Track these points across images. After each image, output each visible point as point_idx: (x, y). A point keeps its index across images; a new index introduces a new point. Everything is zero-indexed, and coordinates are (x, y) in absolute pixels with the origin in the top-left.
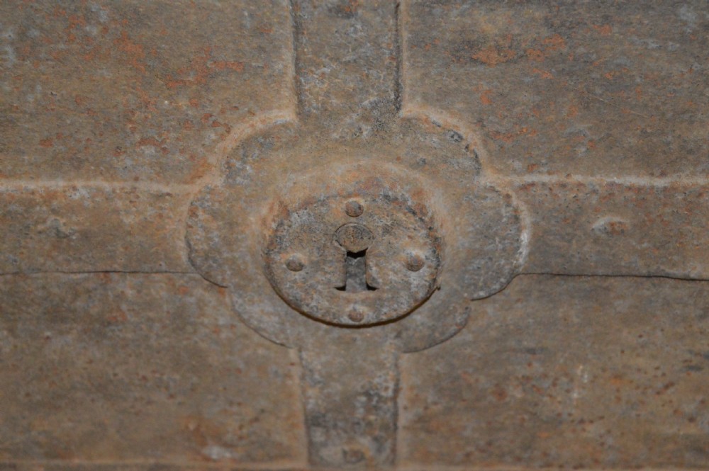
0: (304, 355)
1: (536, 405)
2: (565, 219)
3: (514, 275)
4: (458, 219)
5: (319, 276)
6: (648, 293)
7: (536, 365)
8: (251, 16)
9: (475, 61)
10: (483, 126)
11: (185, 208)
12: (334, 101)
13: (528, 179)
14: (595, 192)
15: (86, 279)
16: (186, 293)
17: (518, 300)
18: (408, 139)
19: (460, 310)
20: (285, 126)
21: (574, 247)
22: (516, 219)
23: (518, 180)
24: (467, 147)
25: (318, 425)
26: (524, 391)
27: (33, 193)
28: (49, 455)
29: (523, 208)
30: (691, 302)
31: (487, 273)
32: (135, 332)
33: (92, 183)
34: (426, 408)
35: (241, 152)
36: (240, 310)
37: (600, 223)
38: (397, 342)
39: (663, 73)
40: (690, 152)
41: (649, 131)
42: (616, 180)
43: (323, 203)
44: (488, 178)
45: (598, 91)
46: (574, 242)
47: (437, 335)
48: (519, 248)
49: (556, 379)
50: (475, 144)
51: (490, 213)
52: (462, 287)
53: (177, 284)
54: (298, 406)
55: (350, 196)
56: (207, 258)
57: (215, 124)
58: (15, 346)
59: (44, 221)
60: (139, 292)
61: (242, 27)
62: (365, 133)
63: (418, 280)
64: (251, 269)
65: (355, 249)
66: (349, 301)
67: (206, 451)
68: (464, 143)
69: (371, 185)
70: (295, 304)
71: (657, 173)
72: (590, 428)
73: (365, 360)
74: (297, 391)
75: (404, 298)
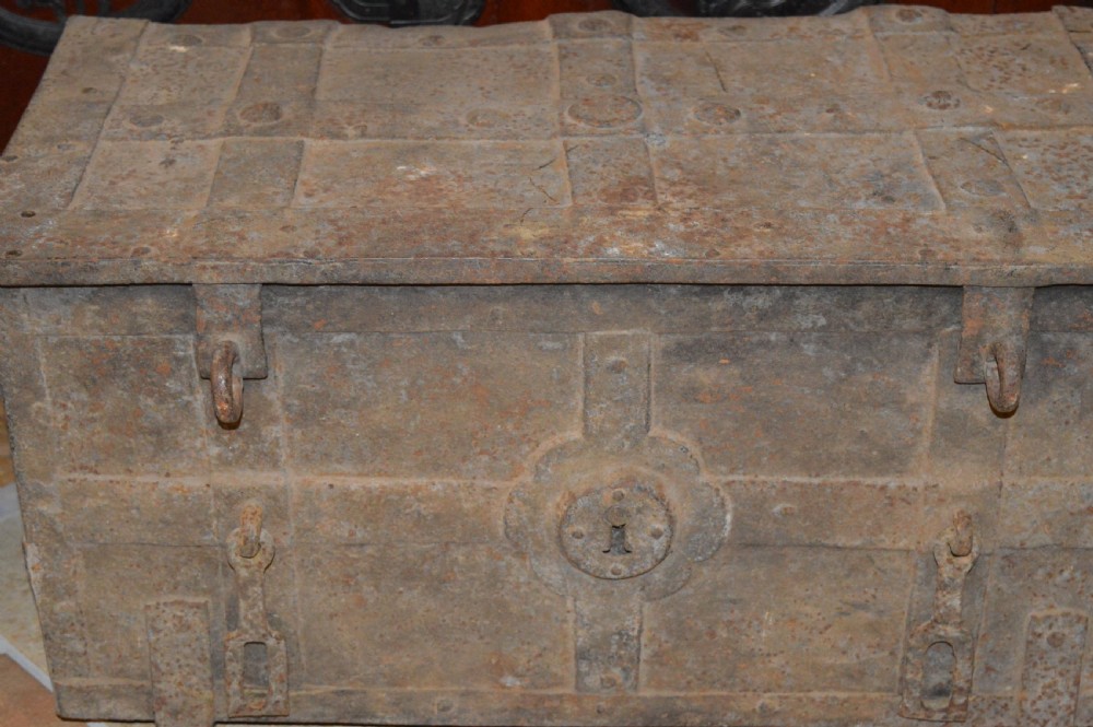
0: (578, 603)
1: (737, 642)
2: (755, 506)
3: (721, 544)
4: (684, 506)
5: (593, 544)
6: (810, 558)
7: (736, 612)
8: (558, 372)
9: (696, 400)
10: (701, 443)
11: (505, 497)
12: (608, 426)
13: (731, 478)
14: (774, 487)
15: (433, 549)
16: (501, 559)
17: (725, 564)
18: (653, 451)
19: (685, 570)
20: (575, 442)
21: (761, 525)
22: (723, 505)
23: (724, 479)
24: (691, 456)
25: (584, 659)
26: (728, 631)
27: (406, 487)
28: (392, 683)
29: (728, 498)
30: (840, 565)
31: (703, 543)
32: (461, 588)
33: (445, 480)
34: (660, 646)
35: (546, 459)
36: (536, 570)
37: (778, 508)
38: (642, 593)
39: (815, 409)
40: (834, 461)
41: (807, 446)
42: (787, 479)
43: (598, 492)
44: (704, 477)
45: (774, 420)
46: (761, 521)
47: (669, 588)
48: (724, 525)
49: (750, 622)
50: (696, 454)
51: (706, 501)
52: (687, 553)
53: (494, 552)
54: (571, 645)
55: (616, 487)
56: (517, 532)
57: (530, 441)
58: (378, 599)
59: (411, 507)
60: (467, 558)
61: (551, 378)
62: (626, 447)
63: (658, 545)
64: (547, 540)
65: (618, 524)
66: (612, 562)
67: (502, 680)
68: (689, 454)
69: (629, 480)
70: (576, 563)
71: (813, 474)
72: (774, 660)
73: (619, 607)
74: (571, 632)
75: (649, 558)
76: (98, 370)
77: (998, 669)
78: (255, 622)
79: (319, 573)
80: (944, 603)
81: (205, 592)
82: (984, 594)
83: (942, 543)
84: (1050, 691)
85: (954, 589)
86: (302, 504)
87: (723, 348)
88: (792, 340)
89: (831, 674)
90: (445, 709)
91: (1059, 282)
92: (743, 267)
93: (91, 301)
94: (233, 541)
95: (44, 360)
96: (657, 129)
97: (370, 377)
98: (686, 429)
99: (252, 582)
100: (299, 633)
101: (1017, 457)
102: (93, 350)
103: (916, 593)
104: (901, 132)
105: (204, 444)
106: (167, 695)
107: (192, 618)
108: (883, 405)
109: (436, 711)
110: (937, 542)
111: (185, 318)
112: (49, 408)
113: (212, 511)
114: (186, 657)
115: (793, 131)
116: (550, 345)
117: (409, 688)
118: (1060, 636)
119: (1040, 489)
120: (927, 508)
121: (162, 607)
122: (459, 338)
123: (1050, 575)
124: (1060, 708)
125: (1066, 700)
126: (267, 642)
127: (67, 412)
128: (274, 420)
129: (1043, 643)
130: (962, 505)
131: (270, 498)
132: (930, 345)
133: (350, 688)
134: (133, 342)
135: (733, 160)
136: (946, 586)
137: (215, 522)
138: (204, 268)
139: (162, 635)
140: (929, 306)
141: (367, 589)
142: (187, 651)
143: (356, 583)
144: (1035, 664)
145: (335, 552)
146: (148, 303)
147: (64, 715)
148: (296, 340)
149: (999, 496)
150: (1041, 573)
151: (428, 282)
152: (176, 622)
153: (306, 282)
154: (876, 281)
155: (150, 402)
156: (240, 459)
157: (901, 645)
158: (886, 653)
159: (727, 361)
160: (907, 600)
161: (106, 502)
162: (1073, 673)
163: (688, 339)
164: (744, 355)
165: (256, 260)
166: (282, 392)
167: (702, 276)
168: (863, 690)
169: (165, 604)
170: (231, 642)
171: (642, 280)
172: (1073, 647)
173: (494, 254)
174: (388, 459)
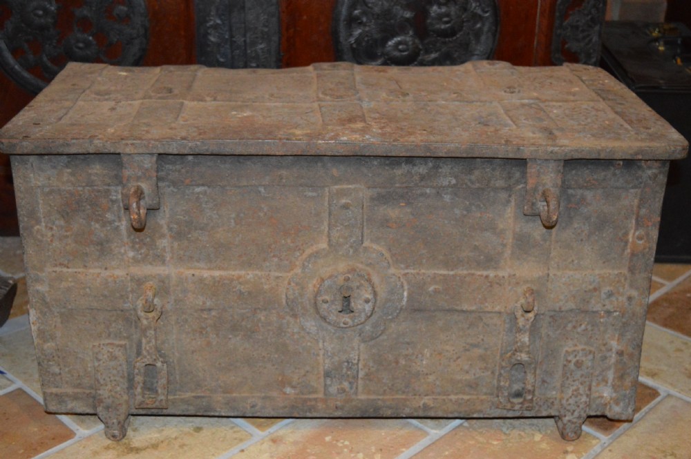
0: (325, 344)
1: (410, 367)
2: (419, 287)
3: (401, 309)
4: (382, 286)
5: (334, 307)
6: (449, 318)
7: (410, 349)
8: (315, 209)
9: (388, 227)
10: (390, 251)
11: (286, 282)
12: (341, 240)
13: (406, 271)
14: (429, 276)
15: (248, 312)
16: (284, 318)
17: (403, 321)
18: (365, 255)
19: (382, 325)
20: (324, 249)
21: (423, 298)
22: (402, 286)
23: (403, 272)
25: (328, 376)
26: (406, 361)
27: (233, 276)
28: (224, 392)
29: (405, 282)
30: (465, 321)
31: (392, 308)
32: (263, 336)
33: (255, 272)
34: (369, 369)
35: (308, 259)
36: (303, 325)
37: (431, 288)
38: (359, 338)
39: (450, 232)
40: (461, 261)
41: (447, 253)
42: (436, 272)
43: (336, 277)
44: (392, 271)
45: (429, 239)
46: (422, 296)
47: (374, 335)
48: (403, 298)
49: (417, 355)
50: (388, 257)
51: (394, 284)
52: (383, 314)
53: (281, 314)
54: (321, 368)
55: (345, 274)
56: (293, 302)
57: (299, 249)
58: (218, 342)
59: (236, 288)
60: (266, 318)
61: (311, 213)
62: (351, 252)
63: (368, 307)
64: (308, 307)
65: (346, 295)
66: (343, 317)
67: (284, 390)
68: (384, 257)
69: (353, 270)
70: (324, 319)
71: (450, 270)
72: (430, 377)
73: (347, 346)
74: (321, 361)
75: (363, 315)
76: (70, 208)
77: (548, 381)
78: (151, 351)
79: (187, 326)
80: (520, 340)
81: (125, 338)
82: (541, 338)
83: (518, 305)
84: (576, 393)
85: (525, 332)
86: (178, 286)
87: (402, 197)
88: (438, 193)
89: (460, 385)
90: (253, 406)
91: (576, 157)
92: (412, 147)
93: (67, 167)
94: (140, 303)
95: (41, 202)
96: (367, 100)
97: (215, 212)
99: (149, 327)
100: (175, 361)
101: (556, 260)
102: (67, 195)
103: (505, 337)
104: (491, 102)
105: (125, 251)
106: (103, 397)
108: (486, 230)
109: (249, 407)
110: (516, 305)
111: (116, 176)
112: (44, 229)
113: (129, 289)
114: (114, 375)
115: (436, 101)
116: (310, 194)
117: (234, 395)
118: (580, 361)
119: (569, 277)
120: (510, 287)
121: (102, 346)
122: (262, 190)
123: (575, 327)
124: (581, 403)
125: (584, 399)
126: (157, 365)
127: (54, 232)
128: (163, 236)
129: (572, 366)
130: (529, 285)
131: (160, 281)
132: (510, 196)
133: (202, 394)
134: (89, 191)
135: (406, 111)
136: (521, 330)
137: (131, 296)
138: (127, 144)
139: (101, 362)
140: (509, 173)
141: (212, 336)
142: (115, 372)
143: (206, 333)
144: (568, 378)
145: (195, 314)
146: (97, 169)
147: (48, 411)
148: (175, 190)
149: (548, 281)
150: (570, 326)
151: (246, 153)
152: (109, 354)
153: (181, 153)
154: (481, 156)
155: (97, 226)
156: (144, 260)
157: (497, 368)
158: (489, 373)
159: (404, 204)
160: (500, 342)
161: (73, 284)
162: (588, 383)
163: (383, 191)
164: (413, 201)
165: (157, 140)
166: (168, 221)
167: (390, 152)
168: (477, 395)
169: (103, 344)
170: (138, 364)
171: (359, 154)
172: (587, 368)
173: (280, 139)
174: (224, 260)
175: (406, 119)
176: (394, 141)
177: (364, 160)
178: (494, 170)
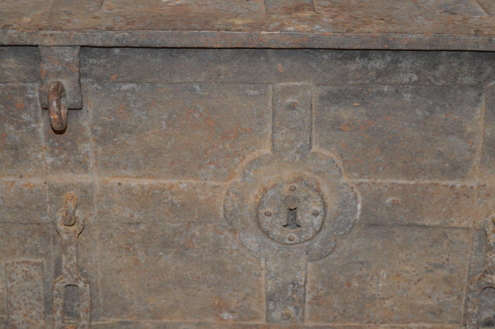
0: (268, 263)
1: (364, 290)
2: (375, 199)
3: (354, 224)
4: (332, 198)
5: (278, 220)
6: (409, 234)
7: (364, 270)
8: (256, 109)
9: (340, 130)
10: (343, 157)
11: (224, 192)
12: (286, 145)
13: (360, 180)
14: (386, 186)
15: (181, 226)
16: (221, 233)
17: (357, 238)
18: (314, 162)
19: (333, 241)
20: (267, 155)
21: (379, 211)
22: (356, 198)
23: (356, 181)
24: (337, 166)
25: (271, 300)
26: (359, 283)
27: (165, 185)
28: (155, 317)
29: (358, 193)
30: (427, 238)
31: (344, 223)
32: (197, 253)
33: (188, 181)
34: (317, 292)
35: (249, 166)
36: (243, 241)
37: (389, 200)
38: (306, 256)
39: (411, 136)
40: (423, 170)
41: (406, 160)
42: (394, 181)
43: (281, 186)
44: (344, 180)
45: (387, 143)
46: (378, 209)
47: (323, 253)
48: (357, 211)
49: (372, 277)
50: (340, 165)
51: (345, 195)
52: (334, 230)
53: (218, 229)
54: (263, 291)
55: (291, 183)
56: (231, 215)
57: (239, 155)
58: (147, 260)
59: (167, 198)
60: (201, 233)
61: (253, 114)
62: (297, 159)
63: (317, 221)
64: (249, 220)
65: (292, 208)
66: (289, 232)
67: (222, 315)
68: (335, 164)
69: (299, 179)
70: (267, 234)
71: (411, 179)
72: (387, 302)
73: (293, 266)
74: (263, 282)
75: (311, 231)
78: (71, 270)
79: (112, 242)
80: (491, 260)
81: (42, 255)
83: (489, 219)
86: (102, 196)
87: (356, 95)
88: (397, 91)
89: (421, 311)
92: (368, 38)
94: (60, 216)
97: (144, 113)
98: (334, 149)
99: (70, 243)
100: (98, 282)
103: (474, 257)
105: (43, 156)
106: (17, 322)
107: (33, 272)
108: (452, 134)
110: (486, 219)
111: (33, 72)
113: (47, 200)
114: (29, 298)
116: (252, 92)
117: (165, 320)
120: (479, 200)
121: (15, 264)
122: (197, 87)
126: (79, 285)
128: (86, 140)
131: (82, 191)
132: (480, 95)
133: (129, 320)
136: (492, 248)
137: (49, 207)
138: (46, 35)
139: (15, 283)
140: (479, 68)
141: (141, 253)
142: (30, 294)
143: (134, 250)
145: (121, 228)
148: (100, 88)
151: (179, 46)
152: (24, 274)
153: (106, 45)
154: (448, 48)
155: (12, 128)
156: (64, 167)
157: (465, 292)
158: (455, 298)
159: (358, 104)
160: (468, 262)
163: (334, 89)
164: (368, 101)
165: (78, 30)
166: (91, 122)
167: (343, 44)
168: (441, 323)
169: (17, 263)
170: (57, 284)
171: (307, 46)
173: (219, 30)
174: (154, 167)
175: (361, 7)
176: (347, 31)
177: (312, 54)
178: (461, 64)
